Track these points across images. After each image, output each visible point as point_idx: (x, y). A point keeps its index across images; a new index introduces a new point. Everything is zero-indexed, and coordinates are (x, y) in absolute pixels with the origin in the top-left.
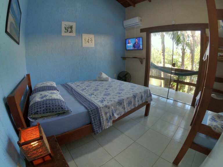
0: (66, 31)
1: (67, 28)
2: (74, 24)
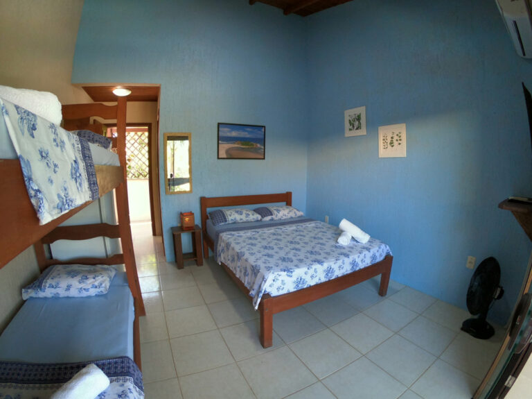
0: (351, 127)
1: (352, 122)
2: (362, 111)
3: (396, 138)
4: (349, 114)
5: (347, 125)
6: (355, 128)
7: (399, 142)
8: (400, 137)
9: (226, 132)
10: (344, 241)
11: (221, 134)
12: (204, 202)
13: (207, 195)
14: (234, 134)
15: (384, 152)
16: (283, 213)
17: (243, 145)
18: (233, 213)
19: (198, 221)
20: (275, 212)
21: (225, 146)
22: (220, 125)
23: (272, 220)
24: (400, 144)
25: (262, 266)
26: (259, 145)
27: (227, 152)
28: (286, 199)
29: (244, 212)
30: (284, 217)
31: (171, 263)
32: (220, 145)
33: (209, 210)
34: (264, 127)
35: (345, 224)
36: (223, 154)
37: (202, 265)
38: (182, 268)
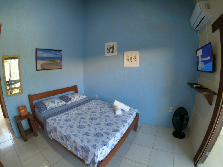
0: (108, 51)
1: (109, 49)
2: (115, 44)
3: (133, 57)
4: (107, 45)
5: (106, 51)
6: (111, 52)
7: (135, 59)
8: (135, 57)
9: (41, 54)
11: (37, 55)
12: (31, 98)
13: (32, 93)
14: (45, 55)
15: (127, 64)
16: (76, 98)
17: (50, 61)
18: (50, 103)
19: (29, 109)
20: (72, 98)
21: (40, 63)
22: (37, 50)
23: (71, 103)
26: (59, 61)
27: (42, 66)
29: (56, 101)
30: (77, 100)
31: (19, 138)
32: (37, 62)
33: (34, 102)
34: (62, 51)
36: (39, 67)
37: (37, 135)
38: (27, 141)
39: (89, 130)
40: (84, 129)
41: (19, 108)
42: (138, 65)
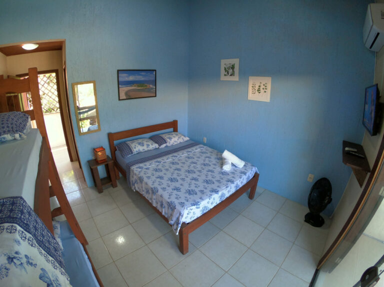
0: (226, 73)
1: (227, 69)
2: (236, 62)
3: (262, 87)
4: (225, 63)
5: (223, 72)
6: (229, 74)
7: (265, 90)
8: (266, 86)
9: (124, 77)
10: (227, 168)
11: (120, 79)
12: (111, 136)
13: (113, 131)
14: (131, 78)
15: (252, 96)
17: (138, 86)
18: (137, 145)
19: (108, 152)
20: (169, 140)
21: (124, 89)
22: (120, 72)
23: (167, 146)
24: (265, 92)
25: (176, 202)
26: (151, 86)
27: (126, 94)
28: (173, 126)
29: (145, 143)
30: (175, 144)
32: (120, 89)
33: (115, 142)
34: (155, 70)
35: (227, 154)
36: (123, 96)
37: (116, 186)
38: (102, 192)
39: (181, 185)
40: (176, 183)
41: (95, 151)
42: (268, 100)
